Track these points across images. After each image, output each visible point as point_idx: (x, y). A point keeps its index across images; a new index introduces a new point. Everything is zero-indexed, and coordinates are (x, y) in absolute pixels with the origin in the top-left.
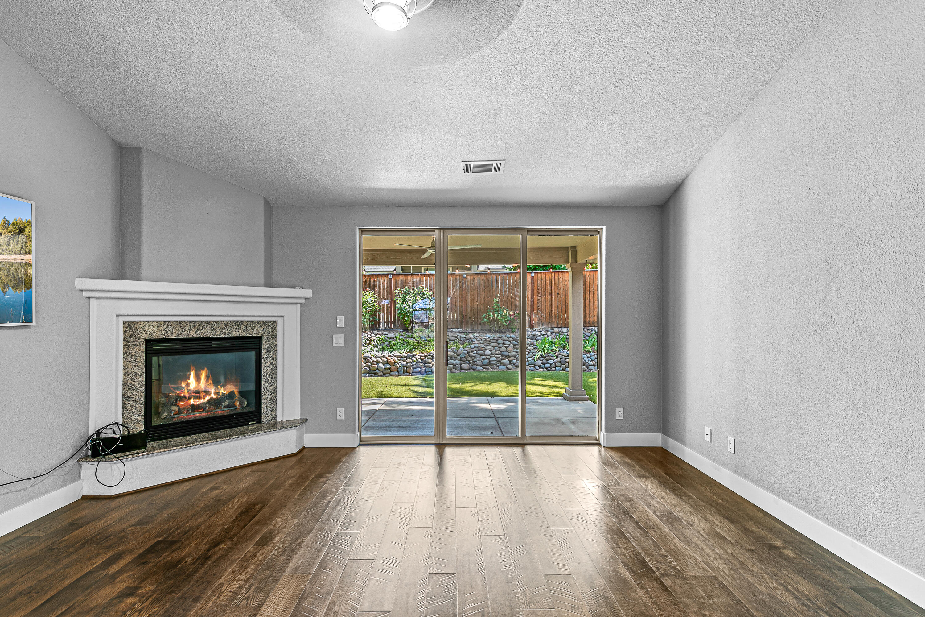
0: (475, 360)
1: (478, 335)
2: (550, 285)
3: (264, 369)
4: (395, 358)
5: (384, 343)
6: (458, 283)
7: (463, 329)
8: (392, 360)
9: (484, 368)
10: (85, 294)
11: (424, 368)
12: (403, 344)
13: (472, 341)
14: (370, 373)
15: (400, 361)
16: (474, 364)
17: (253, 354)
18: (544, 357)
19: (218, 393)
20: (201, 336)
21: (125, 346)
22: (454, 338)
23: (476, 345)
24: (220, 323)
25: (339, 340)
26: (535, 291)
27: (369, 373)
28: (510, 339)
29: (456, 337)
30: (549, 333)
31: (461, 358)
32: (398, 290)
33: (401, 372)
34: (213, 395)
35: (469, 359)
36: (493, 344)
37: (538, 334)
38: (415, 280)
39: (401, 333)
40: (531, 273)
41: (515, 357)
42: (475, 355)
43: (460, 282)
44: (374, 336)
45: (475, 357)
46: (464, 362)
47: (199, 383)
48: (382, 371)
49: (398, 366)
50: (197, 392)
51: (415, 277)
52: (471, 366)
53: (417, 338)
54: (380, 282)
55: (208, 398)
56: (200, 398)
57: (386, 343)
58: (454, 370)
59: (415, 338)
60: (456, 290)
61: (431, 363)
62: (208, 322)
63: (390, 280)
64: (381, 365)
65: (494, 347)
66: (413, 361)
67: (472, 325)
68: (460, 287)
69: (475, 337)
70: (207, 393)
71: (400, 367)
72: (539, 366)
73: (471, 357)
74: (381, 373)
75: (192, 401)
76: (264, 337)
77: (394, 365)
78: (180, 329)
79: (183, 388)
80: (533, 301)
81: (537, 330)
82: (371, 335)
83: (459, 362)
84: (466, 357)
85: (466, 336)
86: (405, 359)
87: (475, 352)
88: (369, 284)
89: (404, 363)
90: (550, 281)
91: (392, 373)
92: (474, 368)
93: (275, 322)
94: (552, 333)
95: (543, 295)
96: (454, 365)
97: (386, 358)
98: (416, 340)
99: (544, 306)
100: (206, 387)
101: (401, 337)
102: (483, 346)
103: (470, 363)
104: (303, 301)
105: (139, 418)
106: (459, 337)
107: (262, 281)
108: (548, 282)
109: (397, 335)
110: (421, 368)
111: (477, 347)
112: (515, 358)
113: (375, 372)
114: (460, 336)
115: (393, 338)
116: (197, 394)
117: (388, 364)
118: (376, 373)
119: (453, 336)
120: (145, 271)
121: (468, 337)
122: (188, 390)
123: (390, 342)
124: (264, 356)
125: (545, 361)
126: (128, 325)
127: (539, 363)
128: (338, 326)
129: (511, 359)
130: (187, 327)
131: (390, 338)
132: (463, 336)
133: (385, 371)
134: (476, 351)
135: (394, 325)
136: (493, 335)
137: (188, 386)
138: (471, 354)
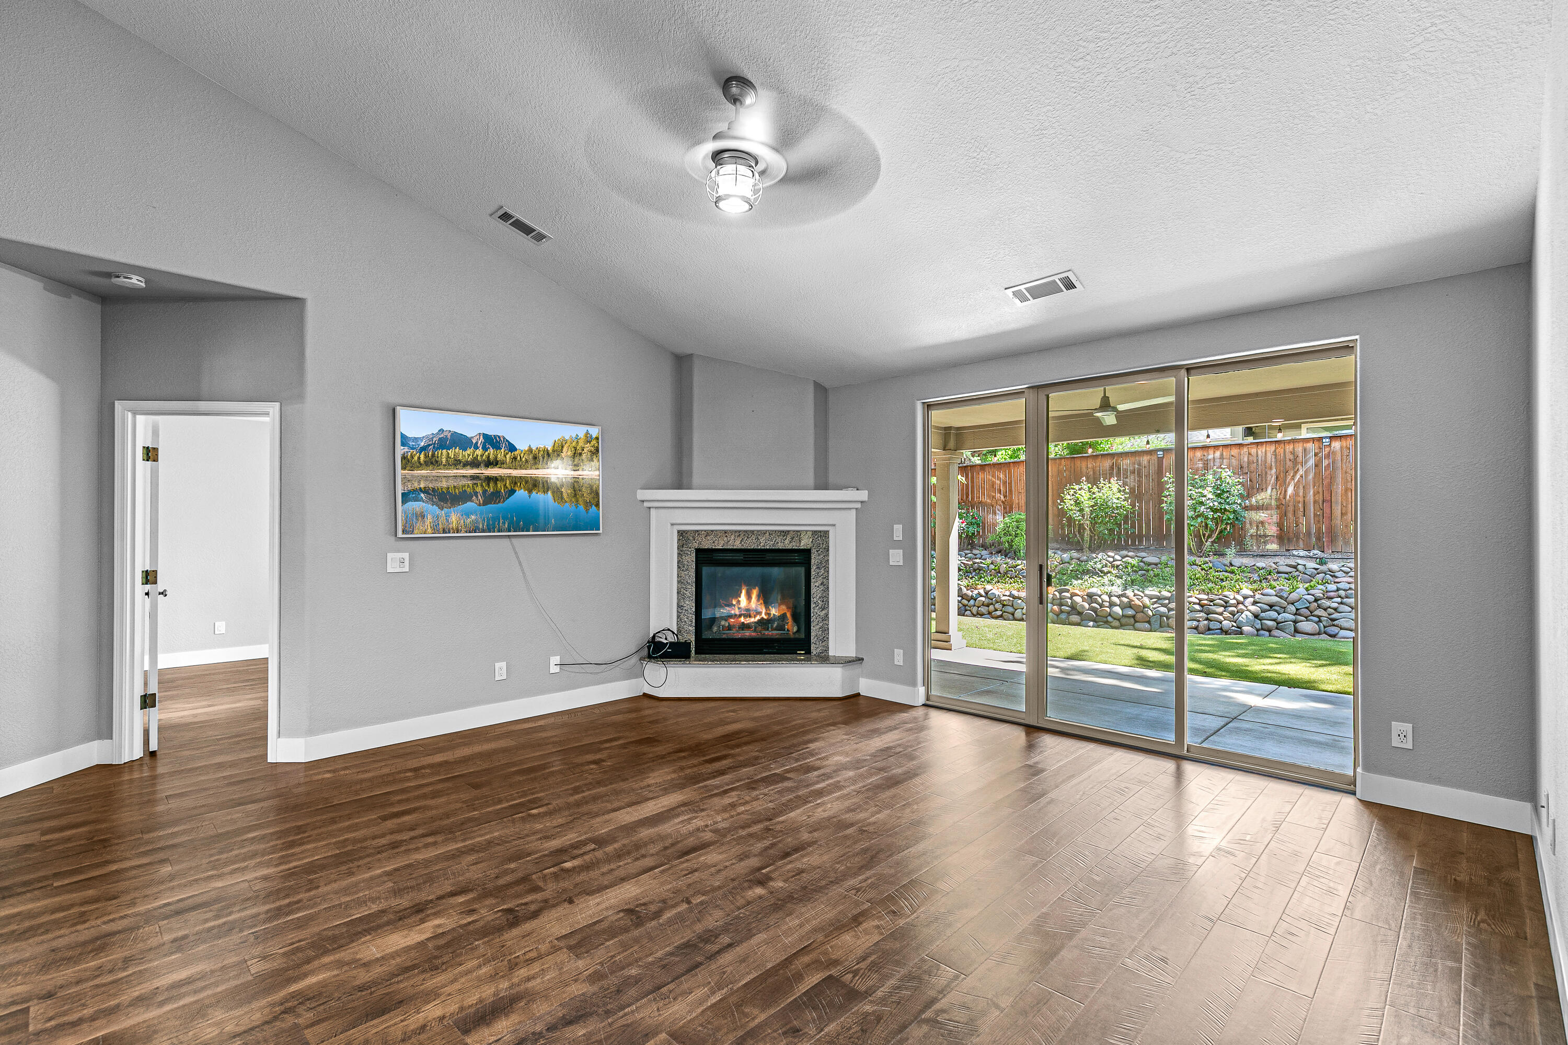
0: (1336, 615)
3: (813, 590)
4: (1146, 600)
5: (1136, 571)
6: (1310, 458)
7: (1323, 552)
8: (1138, 603)
10: (646, 504)
11: (1206, 622)
12: (1174, 575)
13: (1334, 576)
14: (1097, 620)
15: (1155, 606)
16: (1334, 625)
17: (802, 570)
19: (769, 614)
20: (745, 547)
21: (679, 554)
22: (1289, 569)
23: (1343, 586)
24: (765, 532)
25: (896, 557)
27: (1094, 621)
29: (1295, 567)
31: (1297, 610)
32: (1170, 478)
33: (1157, 625)
34: (763, 615)
35: (1320, 612)
38: (1211, 457)
42: (1335, 605)
43: (1316, 455)
44: (1120, 558)
45: (1335, 609)
46: (1306, 618)
47: (750, 602)
48: (1119, 620)
49: (1150, 613)
50: (748, 611)
51: (1211, 451)
52: (1325, 627)
53: (1204, 566)
54: (1139, 464)
55: (758, 618)
56: (750, 617)
57: (1140, 572)
58: (1276, 632)
59: (1200, 566)
60: (1305, 473)
61: (1221, 614)
62: (752, 532)
63: (1160, 460)
64: (1117, 610)
68: (1316, 466)
69: (1342, 568)
70: (758, 612)
71: (1153, 615)
73: (1325, 610)
74: (1116, 623)
75: (742, 619)
76: (813, 551)
77: (1142, 612)
78: (725, 539)
79: (734, 605)
82: (1113, 557)
83: (1292, 617)
84: (1312, 608)
85: (1318, 566)
86: (1167, 601)
87: (1339, 600)
88: (1119, 469)
89: (1163, 610)
91: (1137, 625)
92: (1332, 633)
93: (827, 532)
96: (1278, 623)
97: (1127, 597)
98: (1202, 569)
100: (756, 606)
101: (1171, 563)
104: (859, 506)
105: (690, 628)
106: (1300, 567)
107: (811, 481)
109: (1165, 558)
110: (1199, 621)
111: (1345, 590)
113: (1105, 619)
114: (1305, 565)
115: (1156, 564)
116: (747, 613)
117: (1130, 609)
118: (1107, 622)
119: (1286, 565)
120: (696, 480)
121: (1324, 568)
122: (739, 608)
123: (1148, 571)
124: (813, 573)
126: (681, 533)
128: (895, 538)
130: (733, 537)
131: (1149, 564)
132: (1311, 565)
133: (1124, 621)
134: (1339, 597)
137: (739, 602)
138: (1326, 603)
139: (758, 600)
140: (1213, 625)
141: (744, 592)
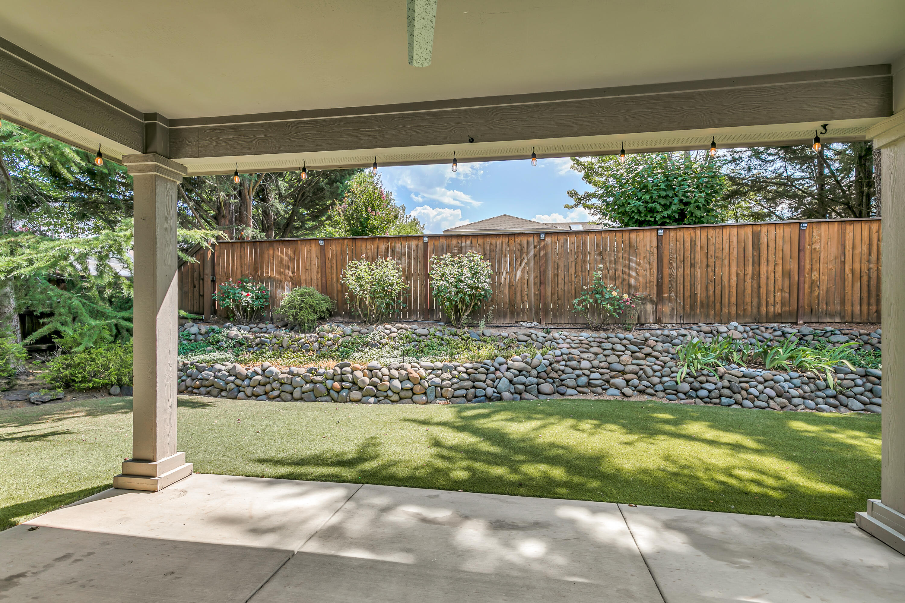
0: (564, 376)
1: (567, 334)
2: (693, 250)
4: (422, 371)
5: (409, 342)
6: (531, 249)
7: (540, 323)
8: (415, 375)
9: (579, 392)
11: (473, 390)
12: (441, 345)
13: (557, 343)
14: (377, 395)
15: (431, 377)
16: (563, 385)
18: (695, 378)
22: (526, 338)
23: (565, 351)
26: (666, 261)
27: (375, 396)
28: (625, 342)
29: (529, 336)
30: (694, 333)
31: (538, 373)
32: (435, 259)
33: (431, 397)
35: (554, 374)
36: (593, 350)
37: (674, 333)
38: (463, 244)
39: (439, 328)
40: (658, 229)
41: (636, 374)
42: (562, 368)
43: (535, 247)
44: (396, 330)
45: (563, 371)
46: (544, 380)
48: (398, 393)
49: (426, 384)
52: (557, 387)
53: (463, 336)
54: (409, 248)
57: (413, 343)
58: (526, 395)
59: (460, 336)
60: (529, 261)
61: (484, 382)
63: (426, 244)
64: (397, 383)
65: (596, 354)
66: (454, 377)
67: (555, 316)
68: (535, 255)
69: (561, 336)
71: (429, 386)
72: (685, 394)
73: (556, 372)
74: (395, 397)
77: (419, 384)
80: (662, 278)
81: (669, 327)
82: (390, 330)
83: (535, 380)
84: (548, 372)
85: (545, 335)
86: (440, 372)
87: (563, 363)
88: (393, 251)
89: (438, 380)
90: (693, 243)
91: (415, 398)
92: (562, 392)
94: (698, 332)
95: (679, 268)
96: (526, 386)
97: (406, 370)
98: (462, 339)
99: (682, 286)
101: (438, 334)
102: (576, 352)
103: (554, 382)
106: (534, 336)
108: (688, 245)
109: (432, 330)
110: (467, 389)
111: (567, 355)
112: (635, 376)
113: (385, 394)
114: (536, 334)
115: (426, 336)
117: (408, 381)
118: (387, 397)
119: (523, 334)
121: (549, 336)
123: (419, 342)
125: (696, 385)
127: (686, 387)
129: (628, 377)
131: (420, 336)
132: (541, 334)
133: (403, 394)
134: (564, 360)
135: (432, 316)
136: (594, 334)
138: (556, 366)
140: (480, 392)
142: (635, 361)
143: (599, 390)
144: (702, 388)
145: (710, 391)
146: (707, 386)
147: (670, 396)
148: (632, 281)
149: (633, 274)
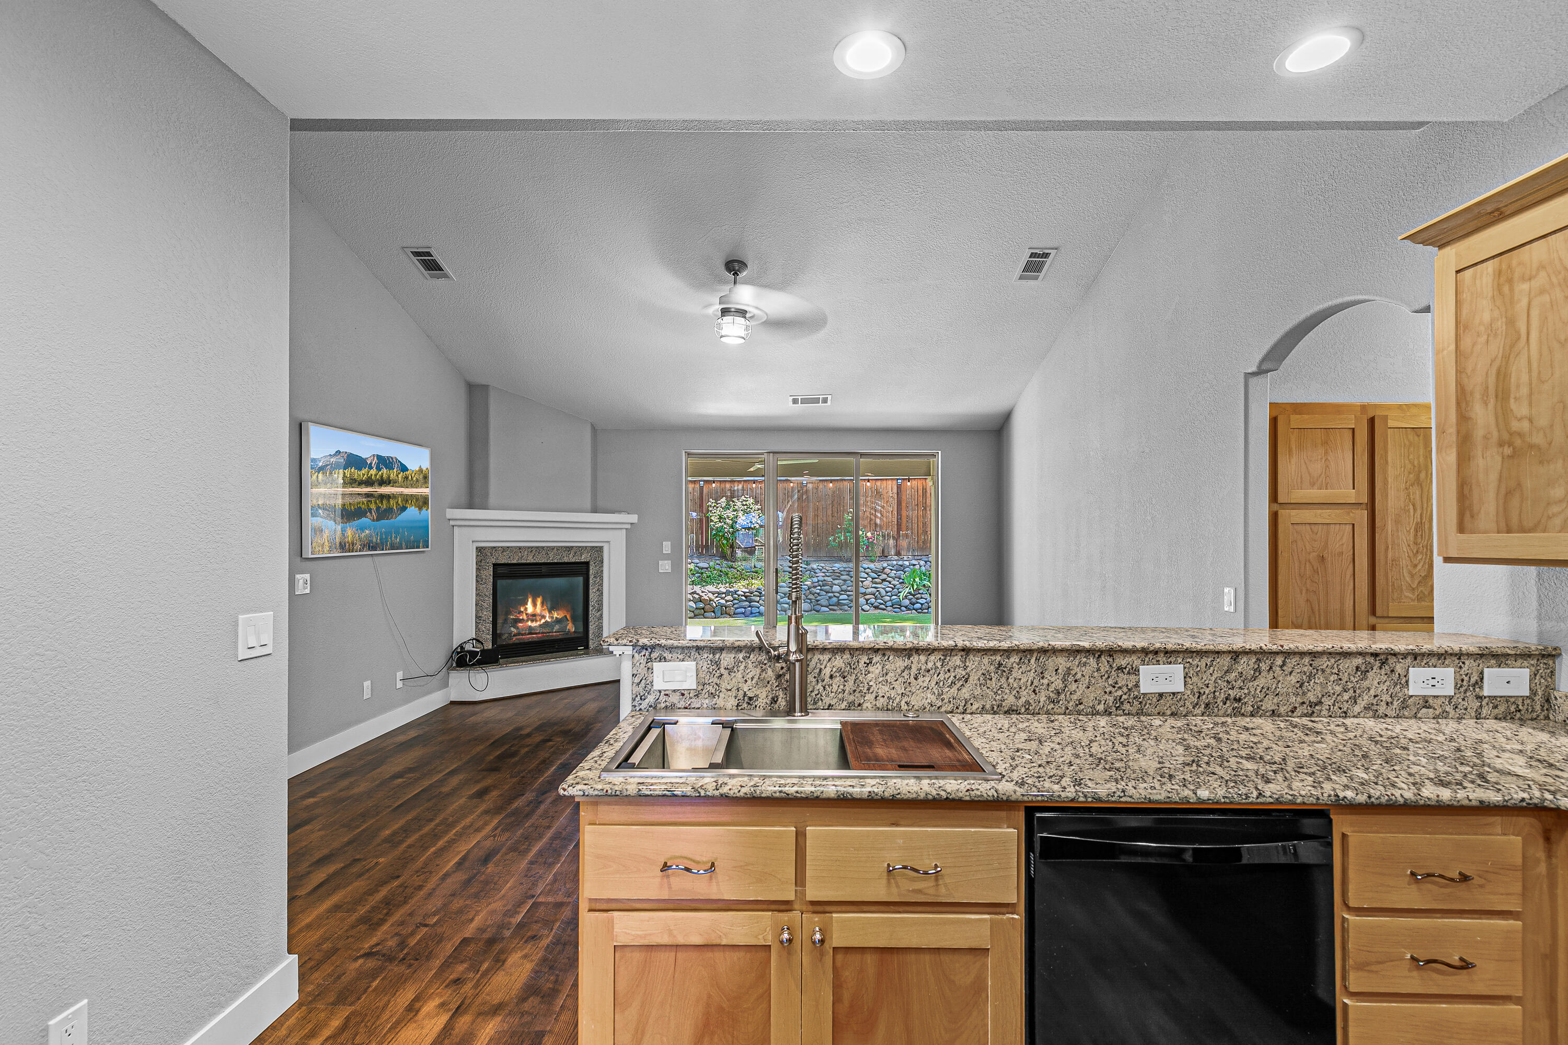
0: (819, 598)
1: (823, 565)
2: (925, 496)
3: (591, 595)
4: (711, 595)
5: (693, 574)
6: (795, 493)
7: (803, 556)
8: (706, 598)
9: (830, 609)
10: (452, 523)
11: (750, 608)
12: (720, 576)
13: (815, 573)
15: (717, 599)
16: (818, 605)
17: (580, 579)
18: (914, 595)
19: (551, 618)
20: (537, 561)
21: (477, 569)
23: (821, 578)
24: (553, 548)
25: (665, 566)
26: (904, 504)
28: (868, 570)
30: (922, 563)
32: (713, 503)
33: (719, 613)
34: (547, 620)
35: (811, 596)
36: (843, 577)
37: (907, 563)
38: (736, 488)
39: (717, 562)
40: (898, 479)
41: (874, 595)
42: (818, 591)
43: (798, 491)
45: (818, 594)
47: (536, 608)
48: (693, 612)
49: (714, 605)
50: (534, 615)
51: (736, 484)
52: (814, 606)
53: (739, 569)
55: (542, 622)
56: (536, 621)
57: (697, 575)
59: (736, 568)
60: (793, 503)
61: (758, 602)
62: (543, 547)
63: (701, 488)
64: (692, 604)
65: (845, 580)
66: (735, 599)
67: (815, 551)
68: (799, 499)
69: (818, 567)
70: (544, 617)
71: (716, 606)
72: (906, 607)
73: (813, 595)
74: (692, 614)
75: (529, 623)
76: (591, 563)
77: (709, 604)
78: (520, 554)
79: (522, 611)
80: (901, 519)
81: (905, 558)
84: (807, 594)
85: (806, 566)
86: (724, 595)
87: (819, 588)
89: (723, 601)
90: (924, 491)
91: (707, 614)
93: (601, 548)
94: (926, 562)
95: (915, 509)
97: (698, 594)
98: (738, 571)
99: (917, 525)
100: (541, 611)
101: (717, 567)
102: (829, 579)
103: (811, 602)
104: (629, 526)
105: (488, 636)
107: (588, 504)
108: (920, 492)
109: (712, 564)
110: (745, 608)
111: (822, 581)
112: (873, 596)
115: (707, 568)
116: (533, 617)
117: (701, 603)
120: (492, 500)
121: (809, 567)
122: (526, 614)
123: (702, 573)
124: (591, 581)
125: (914, 600)
126: (479, 550)
127: (907, 602)
128: (664, 552)
129: (867, 597)
130: (526, 553)
131: (702, 568)
133: (697, 612)
134: (819, 586)
135: (707, 550)
136: (845, 565)
137: (526, 609)
138: (814, 590)
139: (542, 606)
140: (755, 610)
141: (530, 600)
142: (874, 585)
143: (846, 607)
144: (917, 603)
145: (922, 604)
146: (920, 601)
147: (895, 610)
148: (878, 521)
149: (879, 515)
